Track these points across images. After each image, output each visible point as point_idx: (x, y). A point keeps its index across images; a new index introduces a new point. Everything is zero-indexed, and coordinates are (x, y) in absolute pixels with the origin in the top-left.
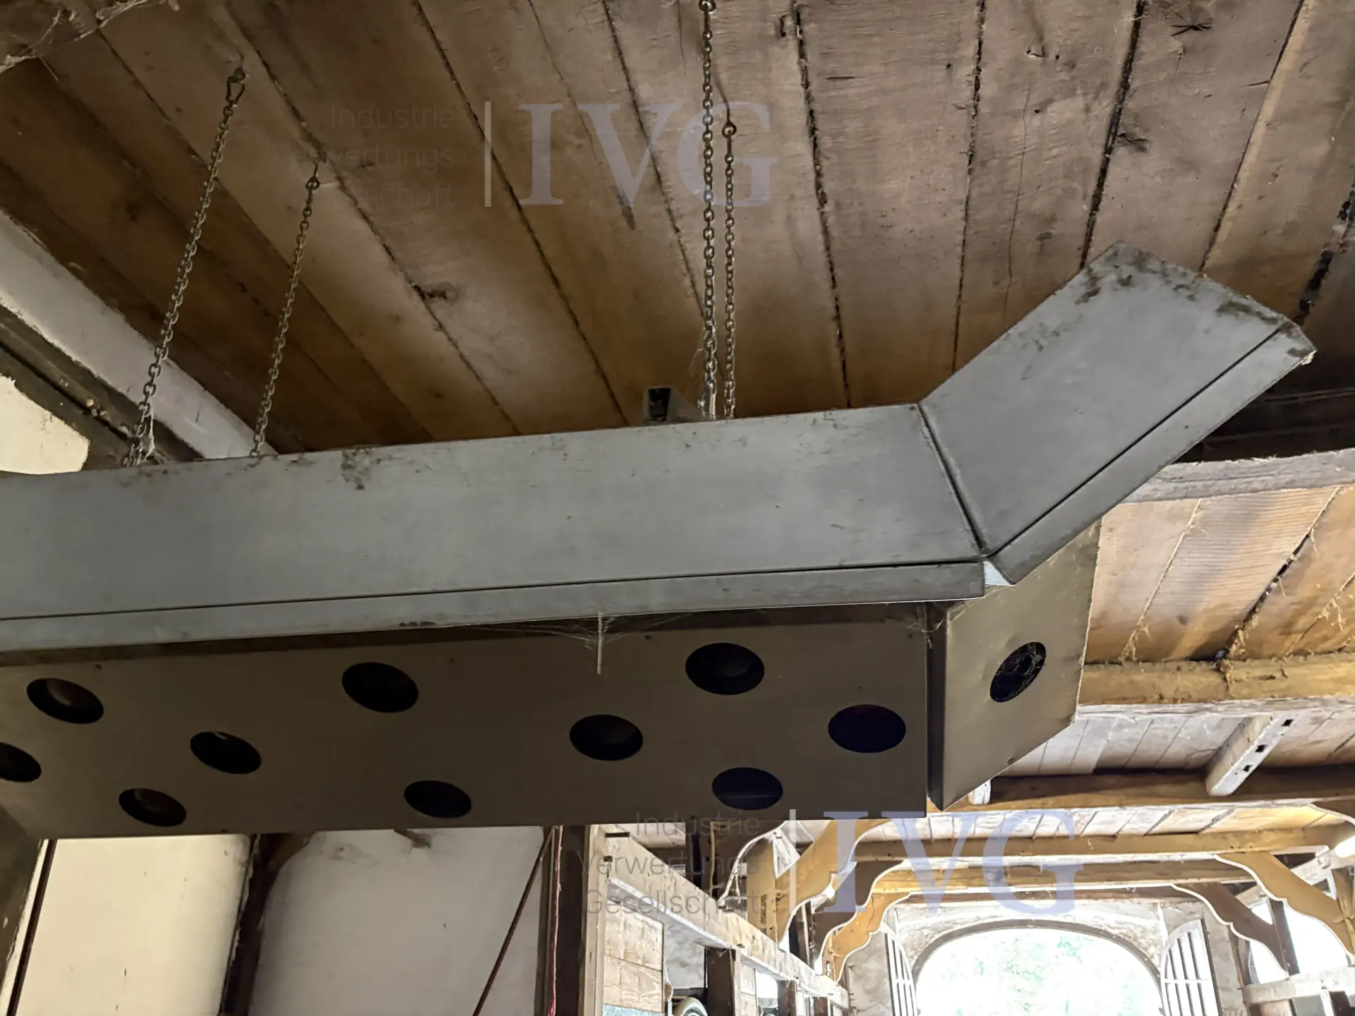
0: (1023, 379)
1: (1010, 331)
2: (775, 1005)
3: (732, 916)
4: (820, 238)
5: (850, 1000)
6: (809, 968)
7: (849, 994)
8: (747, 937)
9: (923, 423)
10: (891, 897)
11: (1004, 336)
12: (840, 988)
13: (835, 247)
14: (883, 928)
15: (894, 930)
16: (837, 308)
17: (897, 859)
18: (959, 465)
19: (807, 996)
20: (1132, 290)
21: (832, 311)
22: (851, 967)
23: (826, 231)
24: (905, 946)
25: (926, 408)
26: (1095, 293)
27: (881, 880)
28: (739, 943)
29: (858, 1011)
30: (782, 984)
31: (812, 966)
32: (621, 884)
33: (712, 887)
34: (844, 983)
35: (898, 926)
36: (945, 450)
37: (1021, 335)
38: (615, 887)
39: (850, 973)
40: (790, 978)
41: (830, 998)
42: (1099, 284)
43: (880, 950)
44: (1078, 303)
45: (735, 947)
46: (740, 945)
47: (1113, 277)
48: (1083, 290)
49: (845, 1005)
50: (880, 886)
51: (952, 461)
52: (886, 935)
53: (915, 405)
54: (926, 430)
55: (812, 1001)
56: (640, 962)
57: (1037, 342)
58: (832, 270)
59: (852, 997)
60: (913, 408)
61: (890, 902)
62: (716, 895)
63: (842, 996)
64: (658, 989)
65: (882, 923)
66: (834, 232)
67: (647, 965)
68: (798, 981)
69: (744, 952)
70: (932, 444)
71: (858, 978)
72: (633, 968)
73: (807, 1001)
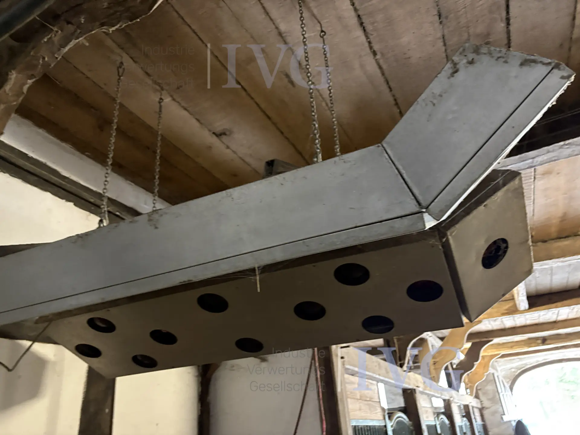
0: (428, 121)
1: (418, 100)
2: (443, 410)
3: (411, 374)
4: (378, 71)
5: (482, 404)
6: (456, 392)
7: (481, 402)
8: (421, 382)
9: (385, 152)
10: (492, 356)
11: (416, 103)
12: (476, 399)
13: (386, 73)
14: (491, 370)
15: (497, 370)
16: (395, 100)
17: (491, 339)
18: (404, 169)
19: (459, 404)
20: (475, 65)
21: (393, 102)
22: (480, 389)
23: (380, 67)
24: (504, 377)
25: (385, 145)
26: (456, 71)
27: (484, 350)
28: (417, 385)
29: (487, 408)
30: (444, 400)
31: (458, 391)
32: (351, 367)
33: (399, 363)
34: (477, 397)
35: (499, 369)
36: (396, 163)
37: (424, 100)
38: (349, 369)
39: (480, 392)
40: (447, 398)
41: (470, 405)
42: (458, 66)
43: (492, 381)
44: (449, 78)
45: (415, 388)
46: (417, 386)
47: (465, 61)
48: (451, 71)
49: (479, 406)
50: (484, 352)
51: (400, 167)
52: (493, 374)
53: (380, 145)
54: (386, 155)
55: (462, 407)
56: (368, 399)
57: (431, 102)
58: (388, 83)
59: (483, 402)
60: (379, 146)
61: (492, 359)
62: (401, 366)
63: (477, 403)
64: (379, 410)
65: (490, 369)
66: (384, 67)
67: (372, 400)
68: (452, 399)
69: (421, 389)
70: (390, 161)
71: (484, 394)
72: (366, 402)
73: (459, 406)
